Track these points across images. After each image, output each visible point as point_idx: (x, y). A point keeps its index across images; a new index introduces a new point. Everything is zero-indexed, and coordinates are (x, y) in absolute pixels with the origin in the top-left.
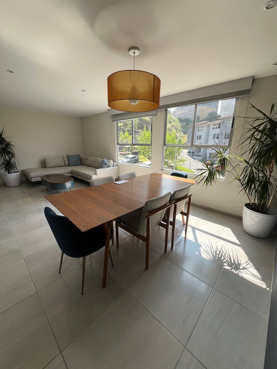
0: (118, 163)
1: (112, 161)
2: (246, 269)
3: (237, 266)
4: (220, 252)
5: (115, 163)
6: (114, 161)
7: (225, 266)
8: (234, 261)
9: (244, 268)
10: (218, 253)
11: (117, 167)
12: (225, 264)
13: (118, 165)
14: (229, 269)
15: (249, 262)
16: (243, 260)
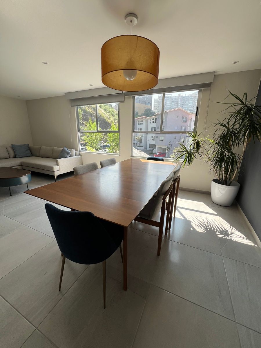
0: (80, 151)
1: (74, 150)
2: (233, 233)
3: (226, 233)
4: (208, 223)
5: (78, 152)
6: (76, 150)
7: (218, 235)
8: (222, 229)
9: (232, 233)
10: (207, 225)
11: (80, 156)
12: (217, 233)
13: (81, 154)
14: (222, 237)
15: (231, 227)
16: (227, 226)
